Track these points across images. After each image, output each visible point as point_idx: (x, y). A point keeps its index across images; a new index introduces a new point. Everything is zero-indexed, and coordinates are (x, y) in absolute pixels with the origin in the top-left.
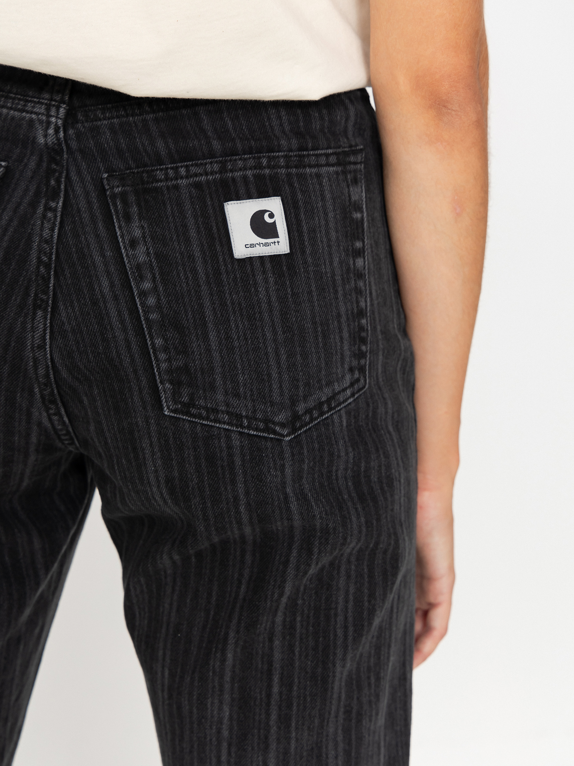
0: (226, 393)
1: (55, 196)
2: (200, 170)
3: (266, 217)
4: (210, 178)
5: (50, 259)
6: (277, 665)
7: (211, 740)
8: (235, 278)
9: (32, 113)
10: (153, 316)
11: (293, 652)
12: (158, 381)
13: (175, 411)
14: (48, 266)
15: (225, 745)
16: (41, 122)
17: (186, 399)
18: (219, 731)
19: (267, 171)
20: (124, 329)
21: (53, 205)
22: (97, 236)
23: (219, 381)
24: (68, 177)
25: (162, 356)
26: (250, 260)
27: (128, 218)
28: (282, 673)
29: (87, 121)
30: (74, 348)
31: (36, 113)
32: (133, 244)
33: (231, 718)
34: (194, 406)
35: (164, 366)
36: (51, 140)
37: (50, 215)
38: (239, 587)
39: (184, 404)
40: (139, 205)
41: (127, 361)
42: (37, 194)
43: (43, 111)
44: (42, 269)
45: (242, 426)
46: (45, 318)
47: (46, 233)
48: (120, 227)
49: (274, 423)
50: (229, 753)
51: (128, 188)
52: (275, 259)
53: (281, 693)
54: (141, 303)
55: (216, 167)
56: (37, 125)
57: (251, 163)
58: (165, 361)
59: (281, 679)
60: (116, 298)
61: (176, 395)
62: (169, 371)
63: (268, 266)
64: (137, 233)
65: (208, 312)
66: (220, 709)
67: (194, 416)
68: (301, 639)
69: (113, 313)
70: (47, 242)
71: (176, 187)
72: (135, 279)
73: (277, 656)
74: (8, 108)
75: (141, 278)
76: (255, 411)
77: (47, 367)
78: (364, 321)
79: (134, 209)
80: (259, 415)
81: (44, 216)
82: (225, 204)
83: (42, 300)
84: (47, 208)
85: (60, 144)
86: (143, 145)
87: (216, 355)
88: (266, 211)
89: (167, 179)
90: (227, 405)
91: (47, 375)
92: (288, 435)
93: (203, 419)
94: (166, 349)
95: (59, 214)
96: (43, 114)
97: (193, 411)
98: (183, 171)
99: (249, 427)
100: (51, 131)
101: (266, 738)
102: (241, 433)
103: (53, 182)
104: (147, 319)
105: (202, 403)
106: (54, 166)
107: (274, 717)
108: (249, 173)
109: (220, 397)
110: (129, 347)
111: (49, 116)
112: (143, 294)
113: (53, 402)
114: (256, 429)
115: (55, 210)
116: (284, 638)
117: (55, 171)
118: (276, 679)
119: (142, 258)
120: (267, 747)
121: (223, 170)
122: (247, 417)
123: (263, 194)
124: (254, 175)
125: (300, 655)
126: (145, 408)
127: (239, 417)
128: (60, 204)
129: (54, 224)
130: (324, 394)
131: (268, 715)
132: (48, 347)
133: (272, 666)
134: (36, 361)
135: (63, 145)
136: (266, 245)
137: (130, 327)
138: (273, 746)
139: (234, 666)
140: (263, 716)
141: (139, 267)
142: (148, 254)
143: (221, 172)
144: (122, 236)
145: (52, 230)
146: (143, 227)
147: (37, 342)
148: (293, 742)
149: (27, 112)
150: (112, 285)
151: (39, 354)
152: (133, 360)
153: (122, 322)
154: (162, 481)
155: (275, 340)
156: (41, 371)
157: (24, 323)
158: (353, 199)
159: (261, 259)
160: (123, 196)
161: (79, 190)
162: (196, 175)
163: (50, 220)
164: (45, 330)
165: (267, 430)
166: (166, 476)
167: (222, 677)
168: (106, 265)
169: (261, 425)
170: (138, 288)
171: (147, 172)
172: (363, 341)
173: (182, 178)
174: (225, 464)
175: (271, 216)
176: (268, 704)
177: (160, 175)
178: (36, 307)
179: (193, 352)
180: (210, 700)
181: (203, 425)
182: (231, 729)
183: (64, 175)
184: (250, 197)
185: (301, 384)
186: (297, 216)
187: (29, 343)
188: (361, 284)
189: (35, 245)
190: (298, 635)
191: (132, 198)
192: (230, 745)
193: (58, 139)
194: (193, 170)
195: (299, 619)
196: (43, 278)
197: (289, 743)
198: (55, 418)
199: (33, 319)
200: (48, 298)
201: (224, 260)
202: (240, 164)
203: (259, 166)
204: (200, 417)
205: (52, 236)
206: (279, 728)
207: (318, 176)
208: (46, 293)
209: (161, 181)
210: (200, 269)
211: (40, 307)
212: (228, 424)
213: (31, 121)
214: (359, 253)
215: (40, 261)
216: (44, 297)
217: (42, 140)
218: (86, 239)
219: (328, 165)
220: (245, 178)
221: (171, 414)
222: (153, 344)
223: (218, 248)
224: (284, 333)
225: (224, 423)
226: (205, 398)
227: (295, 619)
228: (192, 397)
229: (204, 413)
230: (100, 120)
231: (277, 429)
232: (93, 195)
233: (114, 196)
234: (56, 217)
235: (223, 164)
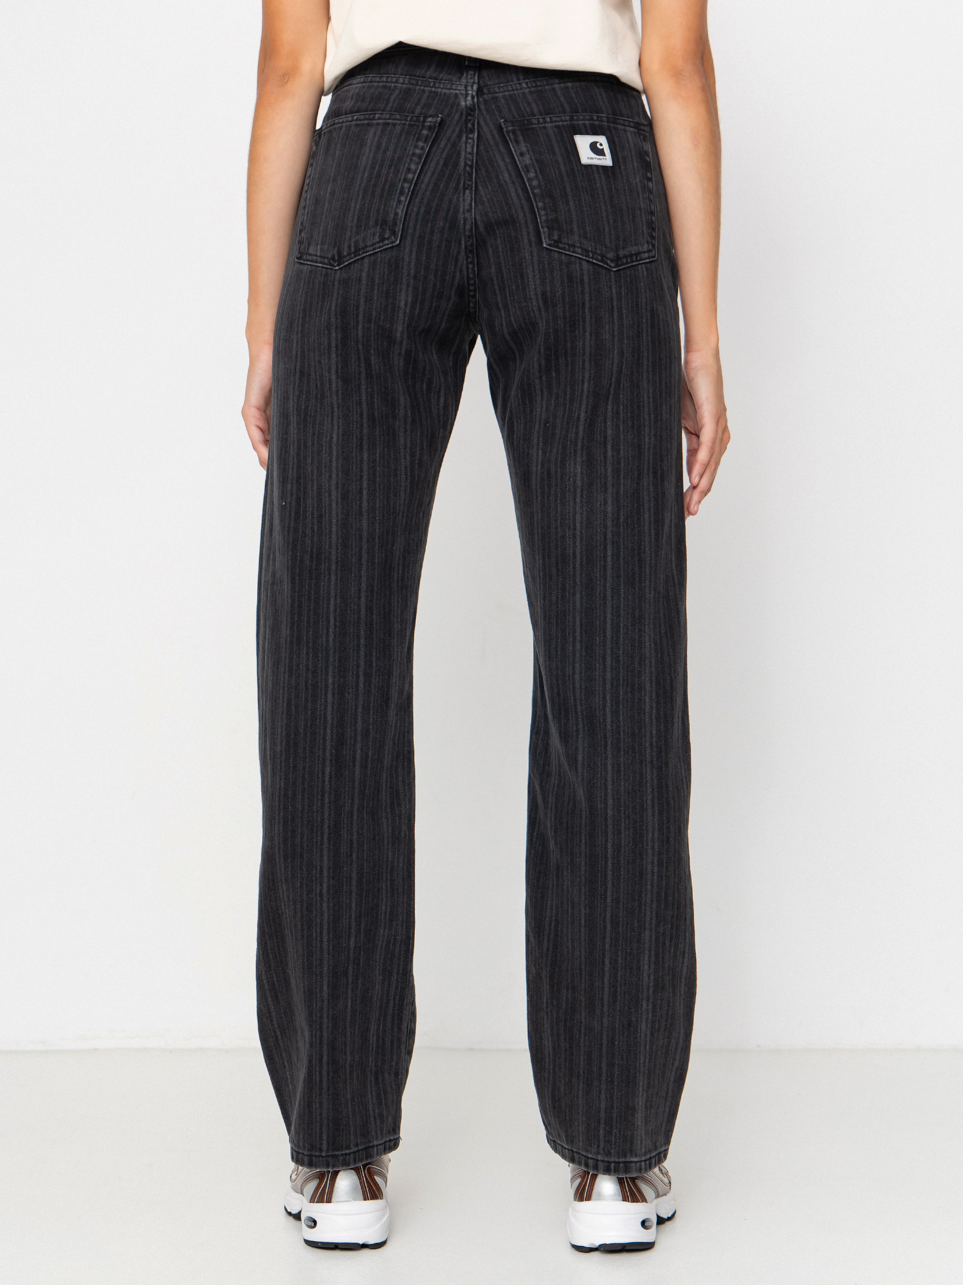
0: (580, 236)
1: (472, 131)
2: (558, 119)
3: (598, 145)
4: (565, 123)
5: (472, 163)
6: (609, 438)
7: (569, 488)
8: (583, 174)
9: (456, 90)
10: (536, 191)
11: (619, 429)
12: (540, 226)
13: (550, 245)
14: (471, 167)
15: (579, 490)
16: (462, 94)
17: (556, 237)
18: (575, 482)
19: (597, 123)
20: (520, 199)
21: (471, 136)
22: (500, 151)
23: (575, 228)
24: (478, 122)
25: (543, 213)
26: (591, 166)
27: (517, 142)
28: (613, 443)
29: (489, 94)
30: (489, 210)
31: (458, 90)
32: (522, 154)
33: (582, 473)
34: (561, 243)
35: (543, 218)
36: (468, 103)
37: (470, 141)
38: (583, 385)
39: (555, 241)
40: (523, 136)
41: (521, 216)
42: (461, 132)
43: (463, 88)
44: (468, 168)
45: (588, 256)
46: (471, 194)
47: (469, 150)
48: (513, 147)
49: (607, 258)
50: (582, 496)
51: (516, 128)
52: (605, 168)
53: (613, 456)
54: (529, 184)
55: (568, 118)
56: (460, 96)
57: (588, 117)
58: (544, 215)
59: (613, 446)
60: (513, 183)
61: (550, 236)
62: (547, 221)
63: (601, 171)
64: (524, 149)
65: (568, 190)
66: (575, 467)
67: (561, 249)
68: (624, 421)
69: (512, 190)
70: (470, 154)
71: (545, 128)
72: (525, 172)
73: (609, 432)
74: (441, 88)
75: (528, 171)
76: (596, 249)
77: (472, 224)
78: (654, 218)
79: (521, 138)
80: (598, 252)
81: (466, 142)
82: (575, 136)
83: (469, 185)
84: (467, 138)
85: (474, 106)
86: (524, 106)
87: (574, 213)
88: (597, 142)
89: (539, 123)
90: (581, 243)
91: (471, 230)
92: (614, 267)
93: (566, 250)
94: (545, 209)
95: (476, 140)
96: (463, 90)
97: (560, 245)
98: (548, 120)
99: (593, 258)
100: (469, 98)
101: (605, 483)
102: (588, 261)
103: (470, 125)
104: (533, 193)
105: (565, 240)
106: (470, 118)
107: (609, 470)
108: (587, 122)
109: (576, 238)
110: (522, 208)
111: (466, 91)
112: (529, 179)
113: (471, 252)
114: (597, 260)
115: (473, 139)
116: (613, 421)
117: (470, 120)
118: (609, 447)
119: (528, 162)
120: (606, 489)
121: (572, 119)
122: (591, 251)
123: (595, 133)
124: (590, 124)
125: (623, 431)
126: (531, 246)
127: (587, 251)
128: (476, 135)
129: (473, 145)
130: (634, 250)
131: (606, 470)
132: (473, 210)
133: (606, 438)
134: (465, 220)
135: (476, 106)
136: (599, 159)
137: (522, 197)
138: (610, 489)
139: (583, 438)
140: (603, 470)
141: (526, 166)
142: (531, 159)
143: (570, 121)
144: (515, 151)
145: (473, 148)
146: (527, 146)
147: (467, 207)
148: (622, 486)
149: (453, 90)
150: (510, 176)
151: (468, 215)
152: (525, 216)
153: (518, 195)
154: (540, 296)
155: (606, 211)
156: (468, 227)
157: (458, 198)
158: (645, 149)
159: (597, 166)
160: (514, 132)
161: (486, 129)
162: (556, 122)
163: (470, 143)
164: (471, 201)
165: (602, 261)
166: (542, 291)
167: (576, 446)
168: (506, 166)
169: (599, 258)
170: (527, 176)
171: (527, 120)
172: (654, 229)
173: (547, 123)
174: (578, 281)
175: (601, 145)
176: (605, 463)
177: (535, 121)
178: (465, 189)
179: (560, 211)
180: (568, 462)
181: (566, 254)
182: (582, 479)
183: (476, 121)
184: (587, 134)
185: (621, 239)
186: (615, 148)
187: (461, 209)
188: (651, 197)
189: (463, 157)
190: (621, 419)
191: (519, 133)
192: (582, 490)
193: (473, 102)
194: (554, 119)
195: (621, 407)
196: (468, 173)
197: (619, 487)
198: (471, 266)
199: (464, 195)
200: (472, 183)
201: (576, 163)
202: (581, 117)
203: (592, 119)
204: (564, 249)
205: (473, 151)
206: (613, 477)
207: (625, 131)
208: (471, 180)
209: (535, 124)
210: (562, 168)
211: (467, 188)
212: (581, 254)
213: (456, 95)
214: (650, 180)
215: (466, 165)
216: (470, 183)
217: (463, 103)
218: (493, 153)
219: (629, 126)
220: (584, 125)
221: (548, 247)
222: (537, 206)
223: (572, 158)
224: (611, 208)
225: (578, 254)
226: (568, 238)
227: (619, 408)
228: (560, 236)
229: (567, 247)
230: (497, 93)
231: (609, 262)
232: (495, 133)
233: (508, 132)
234: (474, 142)
235: (572, 117)
